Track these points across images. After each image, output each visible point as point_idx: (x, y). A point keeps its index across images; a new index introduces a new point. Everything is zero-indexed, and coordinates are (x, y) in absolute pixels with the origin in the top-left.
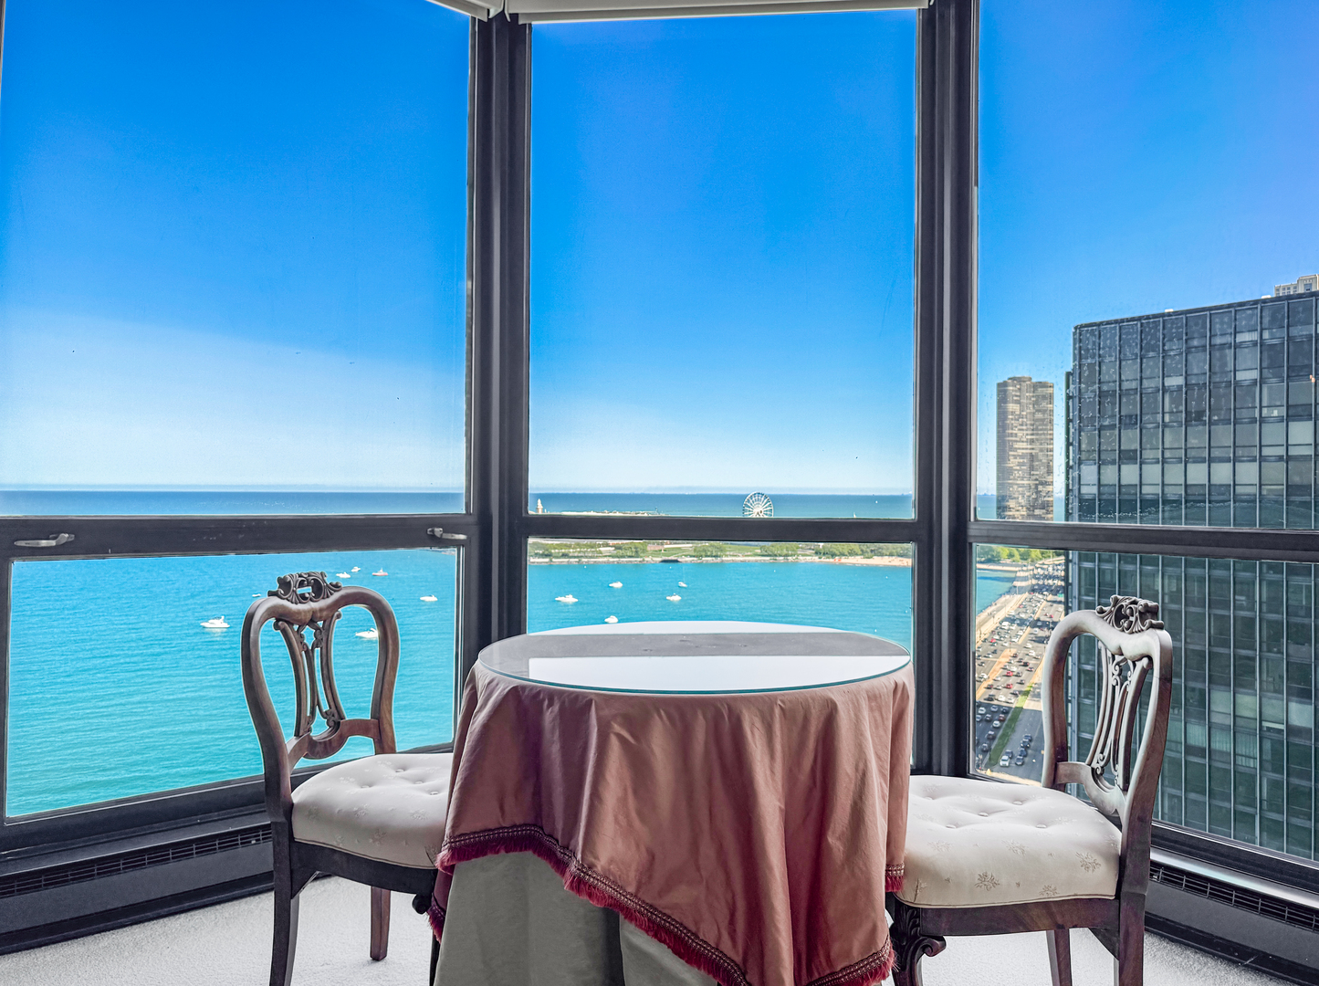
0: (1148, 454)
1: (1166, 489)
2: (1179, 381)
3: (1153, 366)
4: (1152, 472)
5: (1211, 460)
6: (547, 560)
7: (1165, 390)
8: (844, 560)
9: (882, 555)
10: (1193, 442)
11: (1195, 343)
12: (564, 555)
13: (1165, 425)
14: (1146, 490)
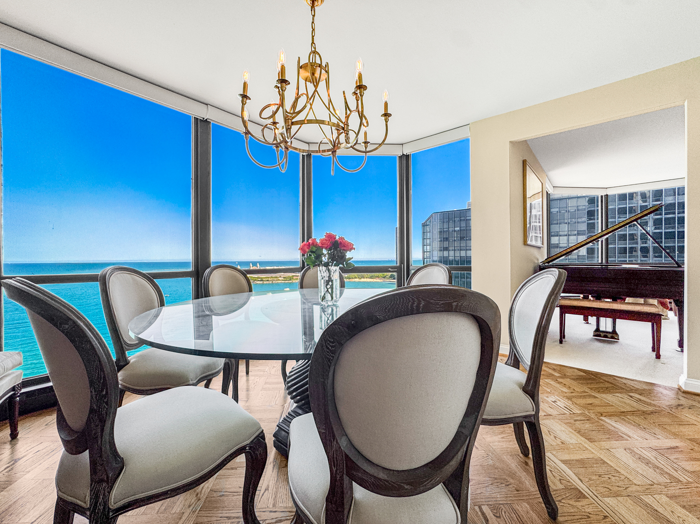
0: (450, 248)
1: (456, 258)
2: (458, 229)
3: (451, 224)
4: (452, 253)
5: (461, 250)
6: (262, 282)
7: (455, 231)
8: (353, 280)
9: (364, 278)
10: (462, 245)
11: (462, 218)
12: (268, 281)
13: (455, 240)
14: (450, 258)
